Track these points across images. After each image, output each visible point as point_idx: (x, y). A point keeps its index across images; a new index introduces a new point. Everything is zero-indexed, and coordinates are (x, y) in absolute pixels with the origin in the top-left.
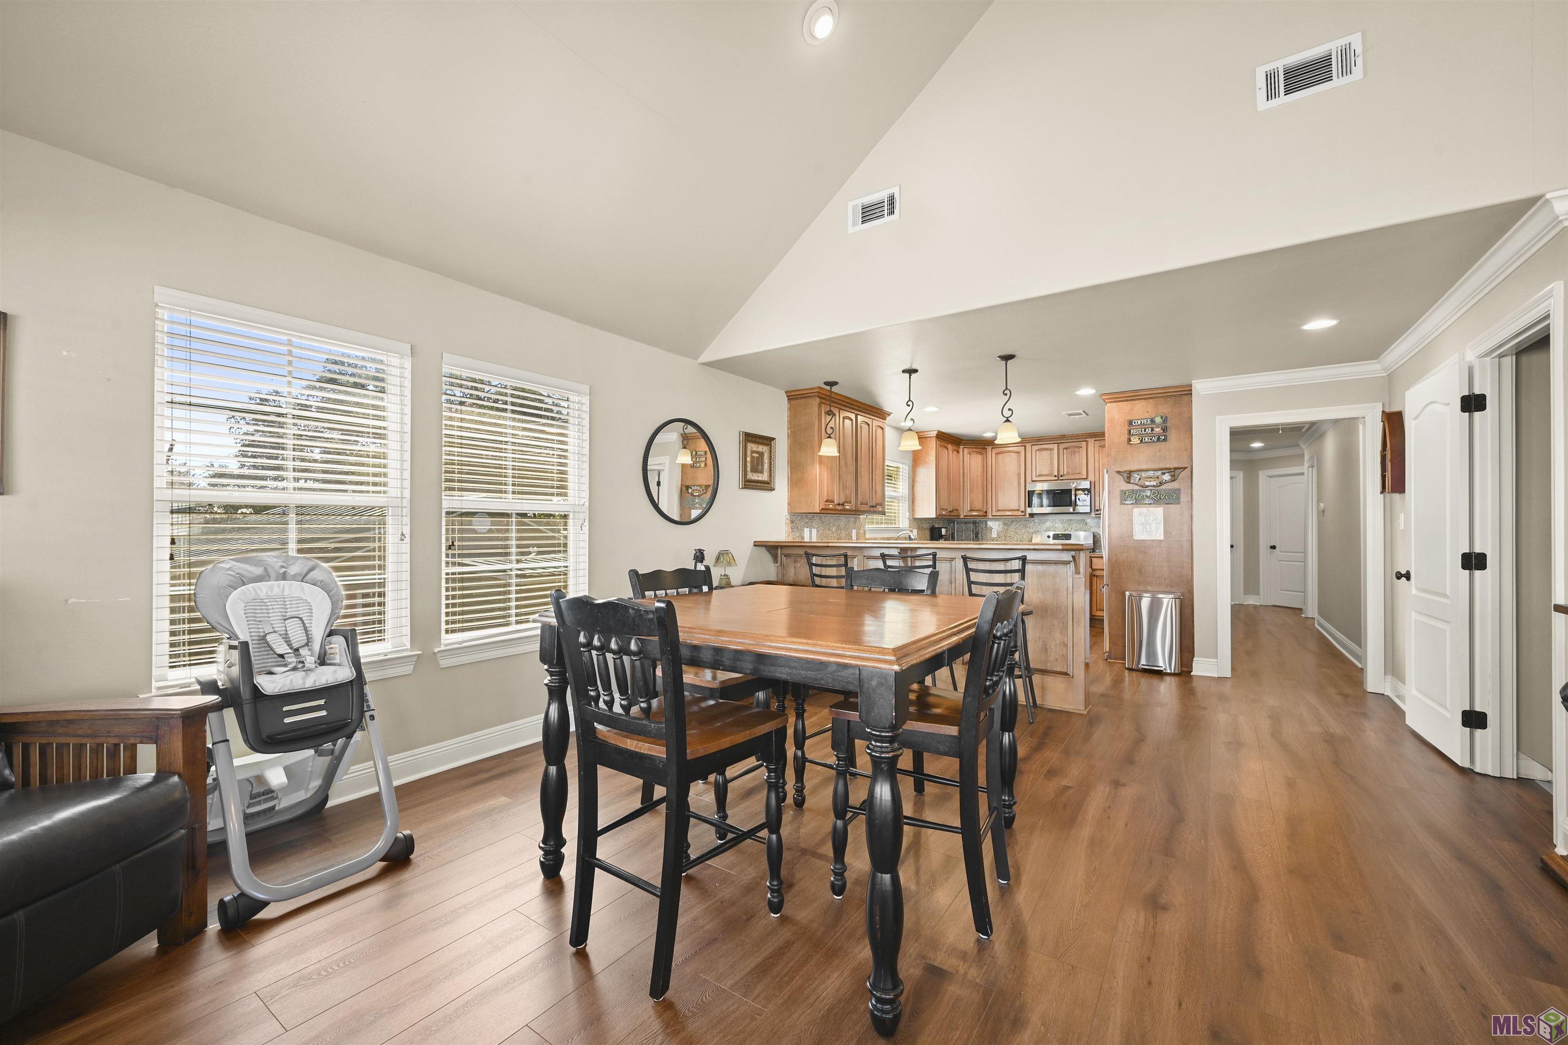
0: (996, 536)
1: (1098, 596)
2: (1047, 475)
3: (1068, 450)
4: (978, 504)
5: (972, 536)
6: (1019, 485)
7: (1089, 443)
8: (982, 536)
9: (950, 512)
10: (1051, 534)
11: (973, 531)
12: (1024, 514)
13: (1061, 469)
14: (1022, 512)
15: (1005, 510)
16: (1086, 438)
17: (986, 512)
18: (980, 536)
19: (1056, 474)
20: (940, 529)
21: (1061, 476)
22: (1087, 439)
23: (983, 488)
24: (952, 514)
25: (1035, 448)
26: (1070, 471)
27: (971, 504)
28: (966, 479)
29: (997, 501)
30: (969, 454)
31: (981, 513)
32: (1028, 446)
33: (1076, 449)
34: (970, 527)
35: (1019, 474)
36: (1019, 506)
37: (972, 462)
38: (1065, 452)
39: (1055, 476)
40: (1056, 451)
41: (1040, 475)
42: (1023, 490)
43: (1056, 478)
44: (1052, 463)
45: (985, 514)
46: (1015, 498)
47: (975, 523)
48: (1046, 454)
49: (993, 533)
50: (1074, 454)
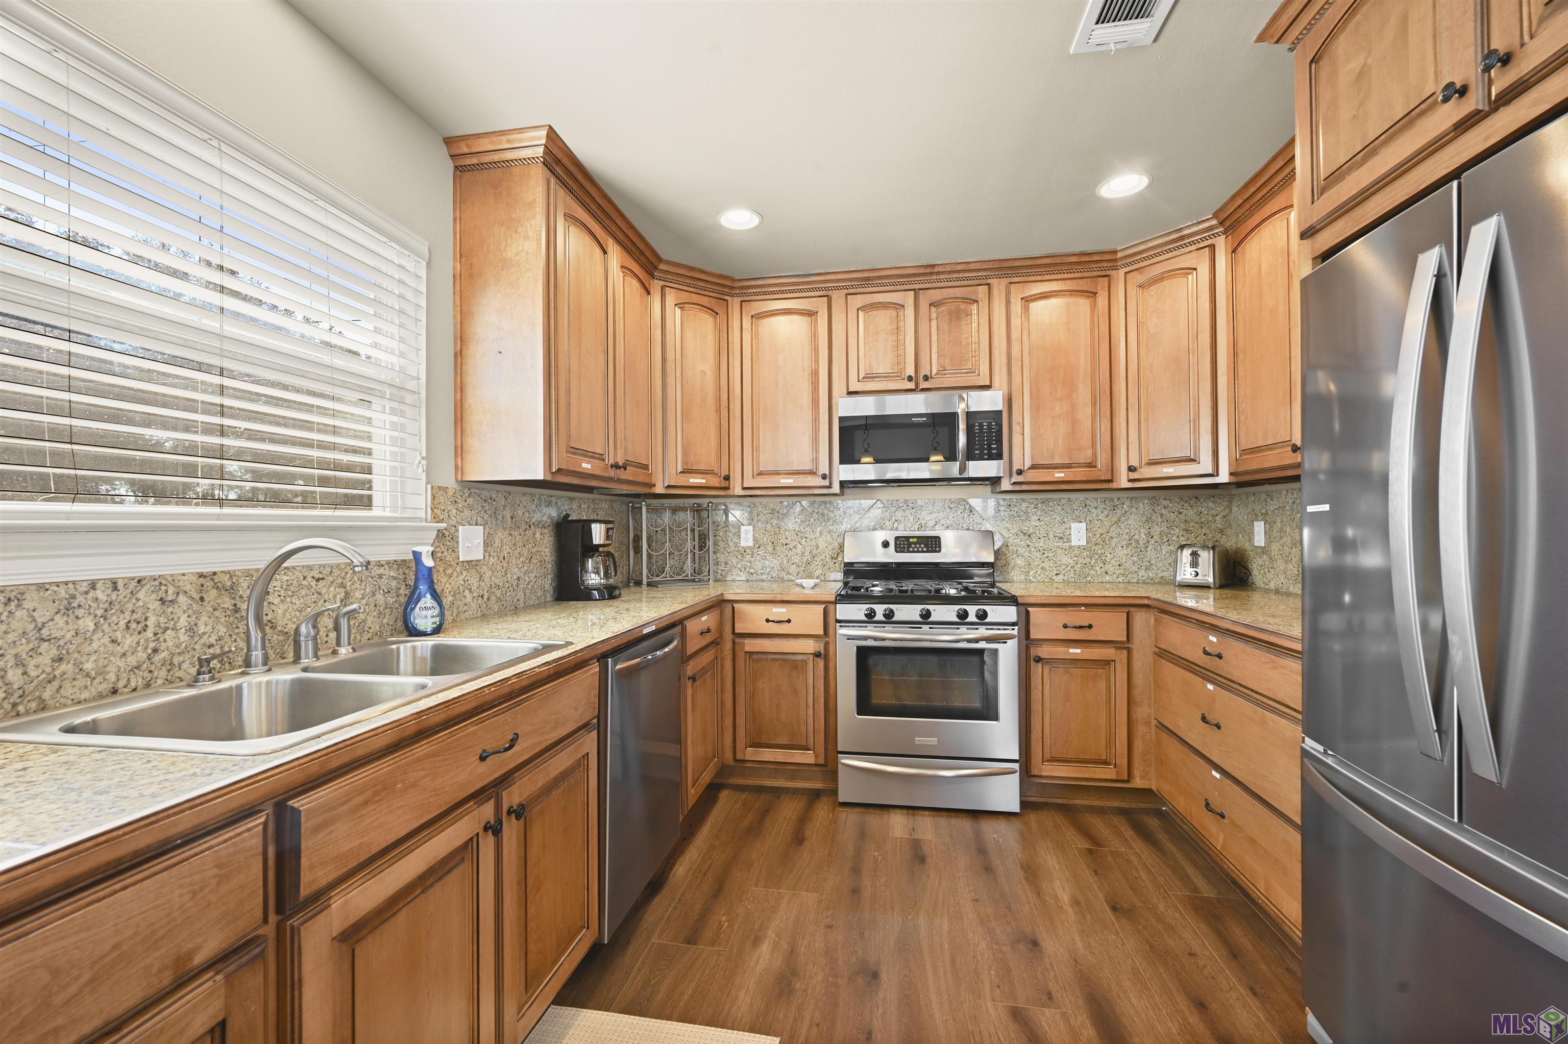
0: (750, 543)
1: (1047, 718)
2: (886, 377)
3: (942, 309)
4: (706, 456)
5: (689, 545)
6: (815, 402)
7: (995, 292)
8: (716, 544)
9: (616, 466)
10: (890, 536)
11: (693, 530)
12: (826, 483)
13: (924, 360)
14: (824, 477)
15: (777, 473)
16: (987, 277)
17: (727, 478)
18: (711, 543)
19: (910, 371)
20: (585, 526)
21: (926, 378)
22: (989, 281)
23: (718, 411)
24: (623, 475)
25: (859, 301)
26: (947, 364)
27: (685, 453)
28: (670, 380)
29: (755, 449)
30: (680, 305)
31: (714, 481)
32: (838, 297)
33: (962, 306)
34: (686, 522)
35: (815, 374)
36: (816, 460)
37: (689, 334)
38: (934, 315)
39: (910, 379)
40: (910, 312)
41: (869, 377)
42: (824, 418)
43: (911, 386)
44: (898, 346)
45: (724, 484)
46: (805, 442)
47: (697, 510)
48: (883, 318)
49: (743, 535)
50: (958, 318)
